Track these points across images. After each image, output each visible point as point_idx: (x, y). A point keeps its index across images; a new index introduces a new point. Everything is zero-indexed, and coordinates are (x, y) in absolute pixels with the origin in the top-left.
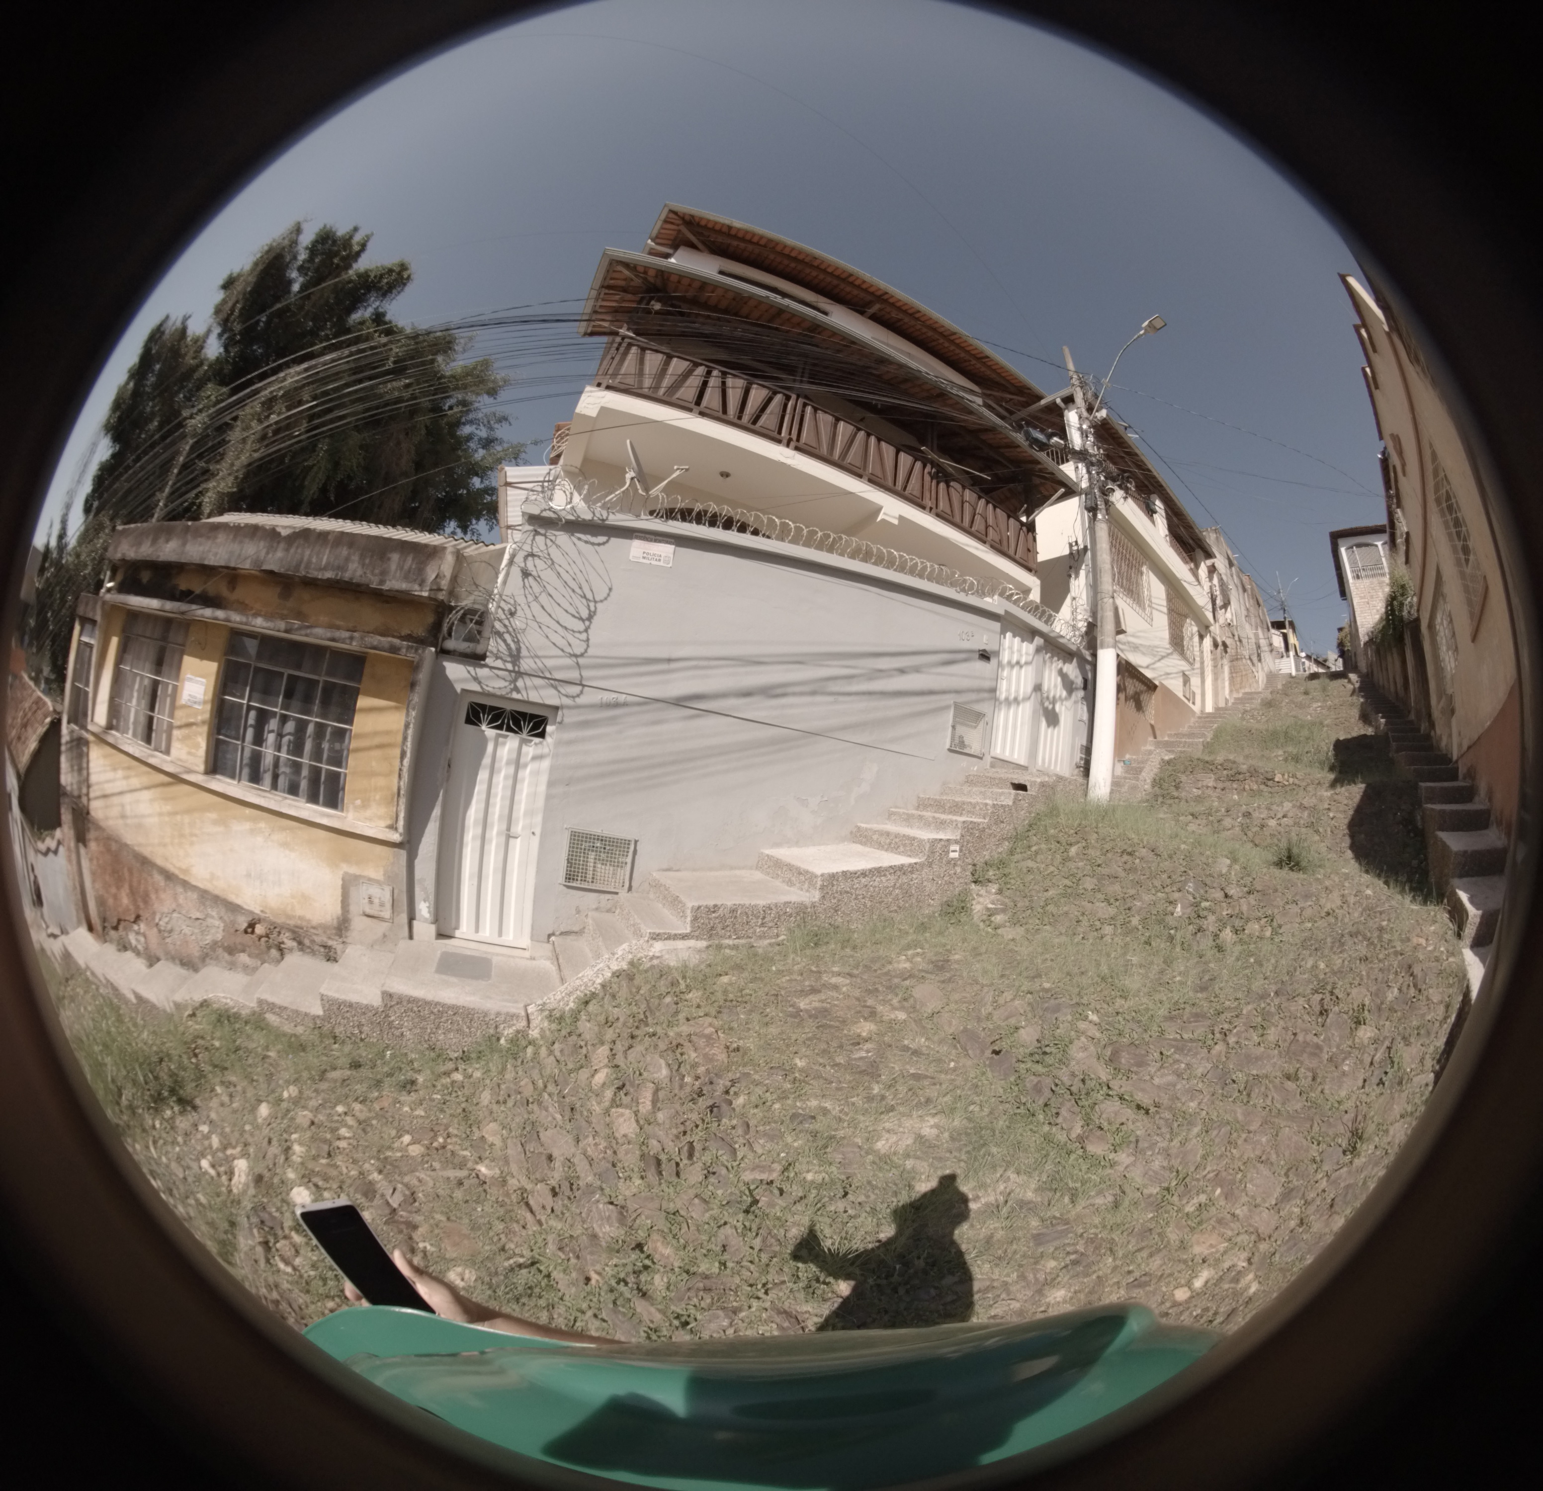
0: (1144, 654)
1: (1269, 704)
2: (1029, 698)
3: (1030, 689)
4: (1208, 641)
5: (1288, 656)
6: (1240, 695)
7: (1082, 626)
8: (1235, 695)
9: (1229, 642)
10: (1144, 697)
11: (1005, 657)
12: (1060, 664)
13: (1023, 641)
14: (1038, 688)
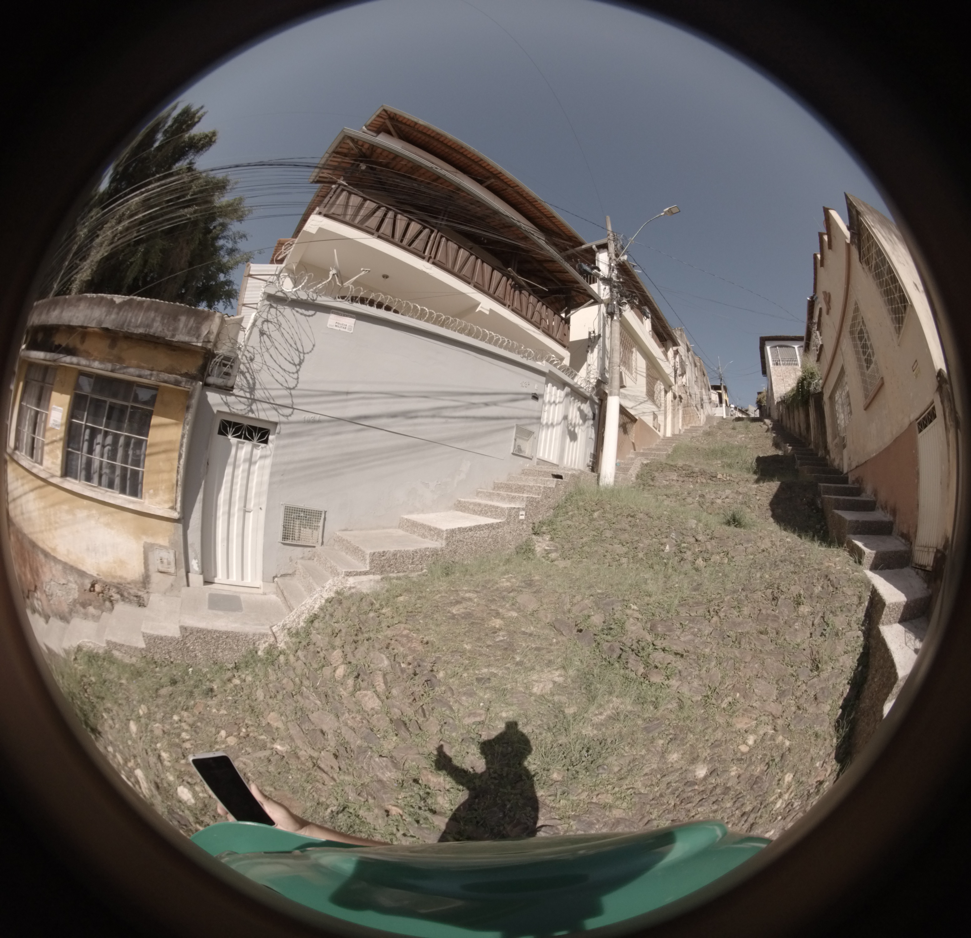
0: (630, 400)
1: (708, 434)
2: (560, 423)
3: (560, 418)
4: (670, 395)
5: (721, 406)
6: (689, 428)
7: (593, 381)
8: (686, 427)
9: (683, 396)
10: (628, 426)
11: (547, 398)
12: (579, 404)
13: (558, 389)
14: (565, 418)
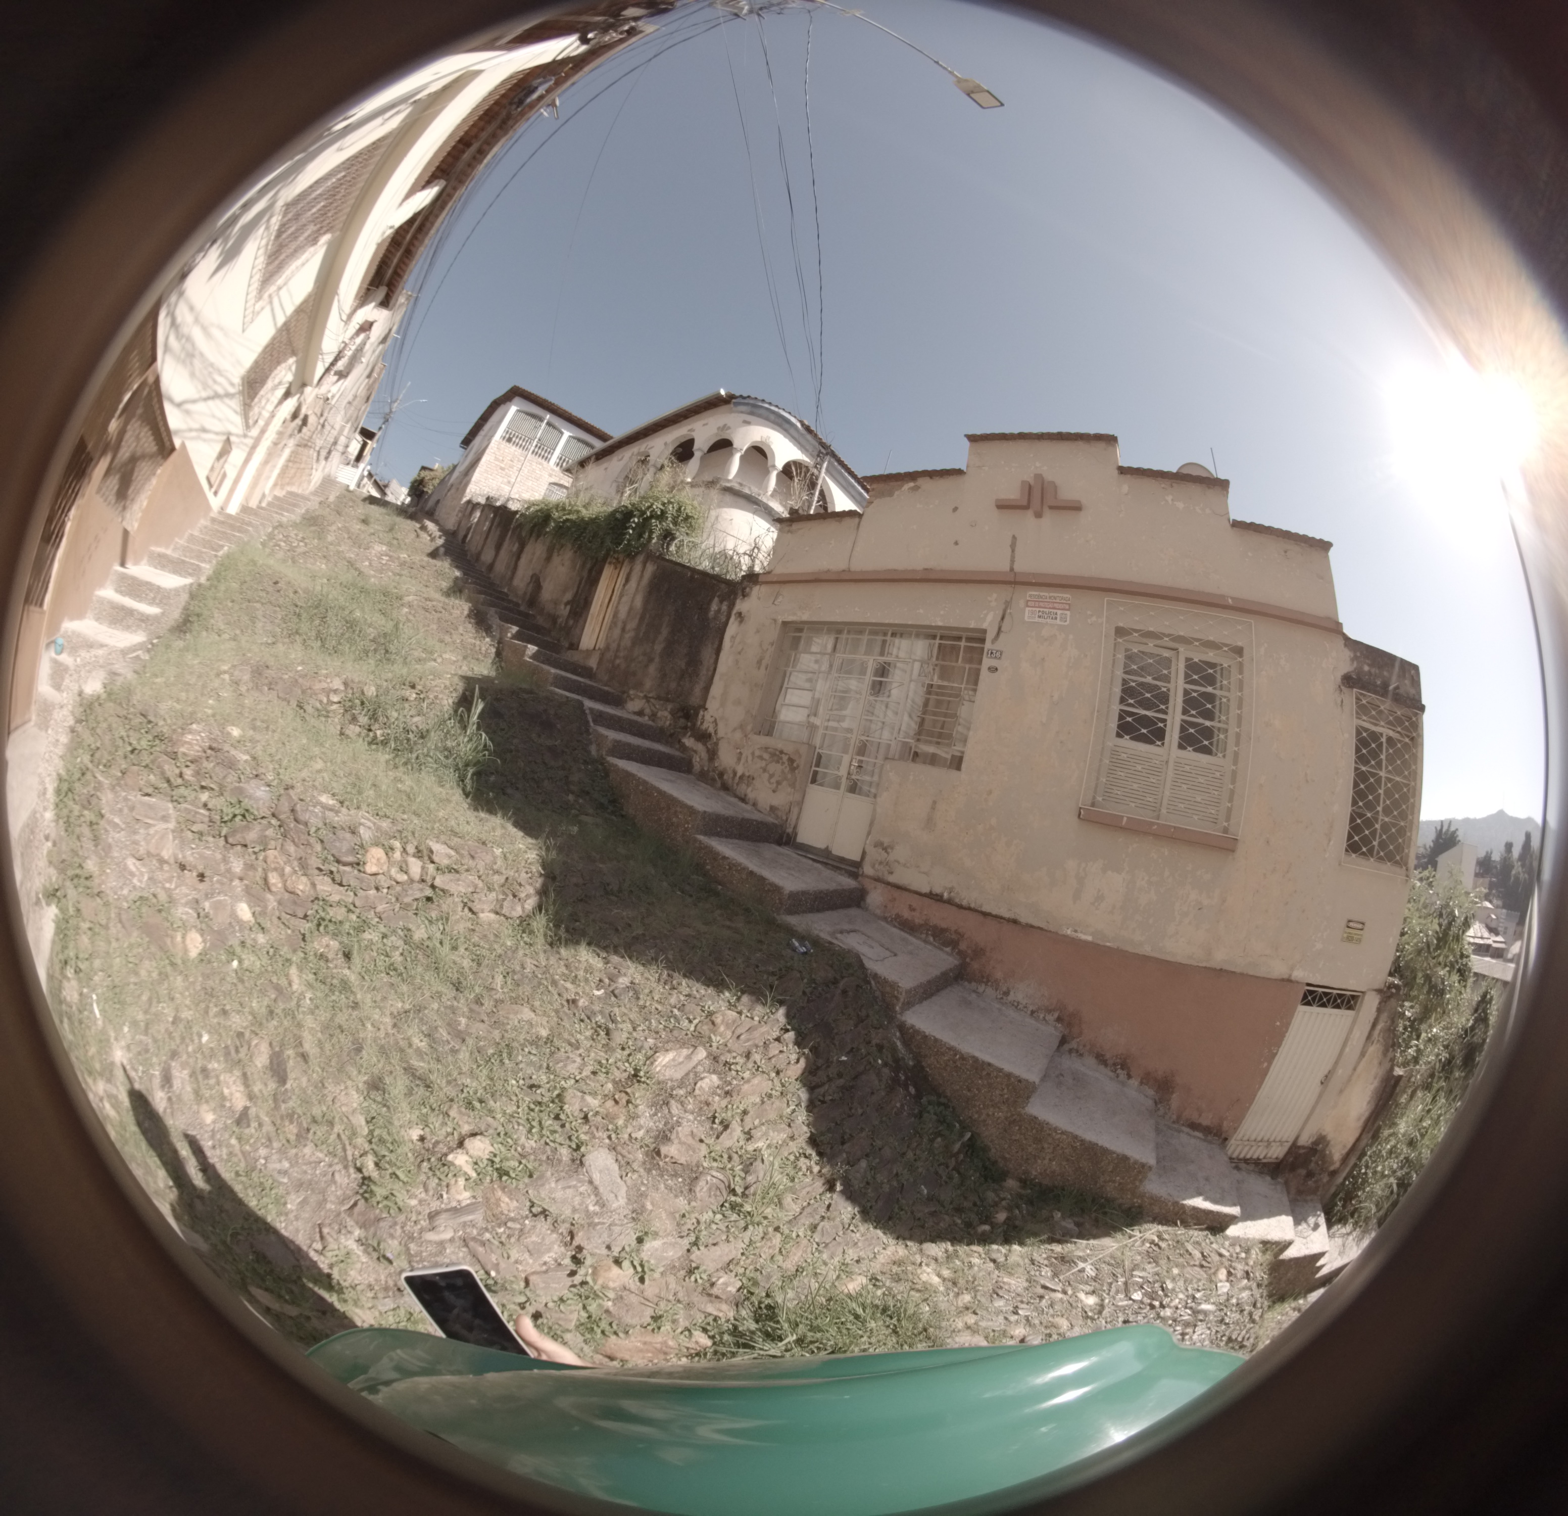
4: (289, 406)
5: (357, 467)
8: (277, 492)
9: (312, 420)
10: (142, 470)
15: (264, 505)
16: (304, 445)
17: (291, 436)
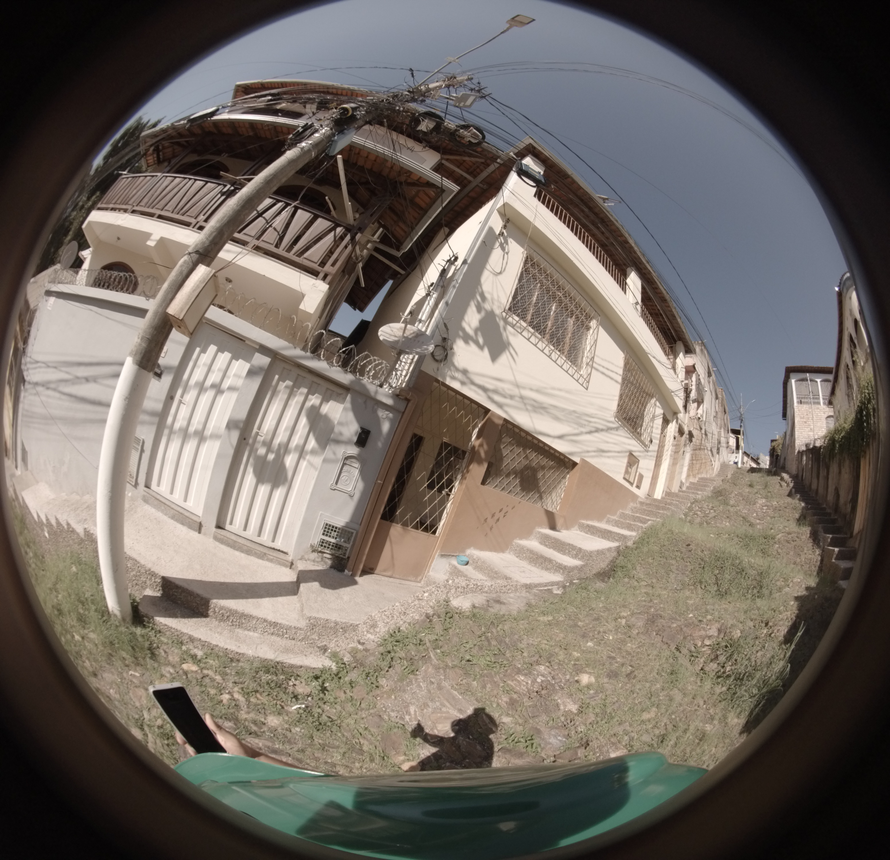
1: (718, 491)
5: (737, 453)
6: (695, 480)
8: (691, 480)
9: (695, 433)
10: (547, 475)
15: (684, 489)
16: (699, 448)
17: (685, 445)
